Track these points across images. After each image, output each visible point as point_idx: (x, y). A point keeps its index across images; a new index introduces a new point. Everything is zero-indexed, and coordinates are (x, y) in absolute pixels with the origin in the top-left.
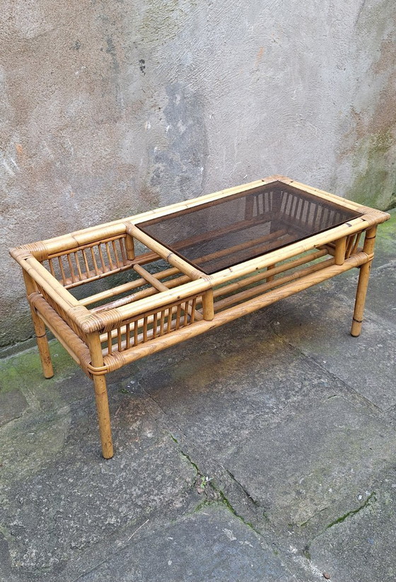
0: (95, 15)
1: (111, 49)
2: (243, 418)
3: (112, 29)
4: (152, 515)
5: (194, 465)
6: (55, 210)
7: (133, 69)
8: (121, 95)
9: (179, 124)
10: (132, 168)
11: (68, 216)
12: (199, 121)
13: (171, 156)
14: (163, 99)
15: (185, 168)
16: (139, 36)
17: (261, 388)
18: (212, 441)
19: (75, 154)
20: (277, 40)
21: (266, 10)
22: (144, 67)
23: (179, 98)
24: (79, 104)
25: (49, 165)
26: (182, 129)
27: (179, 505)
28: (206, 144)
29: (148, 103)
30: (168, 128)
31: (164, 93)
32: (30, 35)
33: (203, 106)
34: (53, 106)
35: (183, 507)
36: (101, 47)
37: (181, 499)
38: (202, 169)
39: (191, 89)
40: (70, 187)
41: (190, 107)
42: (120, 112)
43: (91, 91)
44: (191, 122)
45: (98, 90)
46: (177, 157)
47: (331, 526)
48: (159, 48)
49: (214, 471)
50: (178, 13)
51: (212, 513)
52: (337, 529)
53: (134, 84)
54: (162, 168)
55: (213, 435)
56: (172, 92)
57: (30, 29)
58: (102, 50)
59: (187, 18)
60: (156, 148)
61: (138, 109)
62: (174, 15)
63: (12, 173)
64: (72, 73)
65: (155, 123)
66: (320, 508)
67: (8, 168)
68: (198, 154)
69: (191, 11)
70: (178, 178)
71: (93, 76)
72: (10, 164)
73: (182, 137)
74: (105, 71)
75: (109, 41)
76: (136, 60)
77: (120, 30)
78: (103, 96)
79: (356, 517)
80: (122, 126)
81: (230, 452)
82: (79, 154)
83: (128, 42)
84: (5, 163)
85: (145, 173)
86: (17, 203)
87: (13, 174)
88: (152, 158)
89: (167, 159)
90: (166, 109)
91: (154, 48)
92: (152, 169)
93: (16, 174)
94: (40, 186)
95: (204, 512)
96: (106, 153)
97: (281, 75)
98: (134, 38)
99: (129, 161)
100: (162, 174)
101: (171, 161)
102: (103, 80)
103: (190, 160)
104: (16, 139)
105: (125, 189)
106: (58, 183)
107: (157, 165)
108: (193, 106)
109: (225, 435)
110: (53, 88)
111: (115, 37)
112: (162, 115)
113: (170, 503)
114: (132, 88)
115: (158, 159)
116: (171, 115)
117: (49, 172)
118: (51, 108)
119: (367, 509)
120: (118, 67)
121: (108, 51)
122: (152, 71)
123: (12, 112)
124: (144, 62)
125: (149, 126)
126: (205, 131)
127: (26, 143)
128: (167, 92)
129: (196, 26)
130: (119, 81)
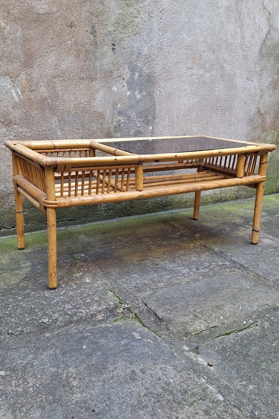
0: (85, 9)
1: (94, 32)
2: (161, 276)
3: (95, 20)
5: (118, 297)
6: (44, 132)
7: (107, 49)
8: (98, 64)
9: (136, 93)
10: (101, 115)
12: (150, 94)
13: (129, 113)
14: (127, 73)
15: (139, 124)
16: (113, 28)
17: (178, 264)
19: (62, 96)
20: (205, 51)
21: (198, 31)
22: (115, 49)
23: (137, 75)
24: (69, 63)
25: (44, 100)
26: (139, 96)
27: (101, 318)
28: (155, 109)
29: (116, 74)
30: (129, 93)
31: (127, 69)
32: (41, 12)
33: (154, 84)
34: (51, 60)
36: (87, 29)
37: (103, 315)
38: (151, 128)
39: (146, 71)
40: (56, 118)
41: (145, 83)
42: (96, 75)
43: (78, 56)
44: (144, 93)
45: (82, 57)
46: (133, 115)
47: (219, 337)
48: (126, 39)
49: (132, 302)
50: (140, 19)
52: (223, 339)
53: (107, 59)
54: (123, 121)
55: (137, 283)
56: (133, 70)
57: (42, 8)
58: (87, 31)
59: (146, 24)
60: (119, 105)
61: (108, 76)
62: (137, 20)
63: (17, 99)
64: (66, 41)
65: (119, 88)
66: (212, 325)
67: (14, 95)
68: (148, 117)
69: (148, 20)
70: (133, 130)
71: (80, 47)
72: (17, 93)
73: (138, 102)
74: (88, 45)
75: (93, 27)
76: (110, 43)
77: (101, 22)
78: (85, 62)
80: (96, 84)
81: (147, 294)
83: (105, 31)
84: (13, 91)
85: (110, 121)
86: (18, 121)
88: (116, 112)
89: (127, 115)
90: (128, 80)
91: (122, 38)
92: (116, 120)
93: (20, 101)
94: (35, 113)
95: (119, 323)
96: (84, 100)
97: (208, 75)
98: (109, 29)
99: (99, 110)
100: (122, 125)
101: (129, 117)
102: (86, 51)
103: (142, 120)
104: (23, 76)
105: (95, 129)
106: (48, 114)
107: (119, 118)
108: (147, 82)
109: (146, 284)
110: (52, 49)
111: (97, 25)
112: (124, 83)
113: (94, 316)
114: (105, 61)
115: (120, 113)
116: (131, 85)
117: (42, 104)
120: (97, 44)
121: (92, 33)
122: (120, 53)
123: (23, 58)
124: (114, 45)
125: (116, 89)
126: (154, 102)
127: (29, 80)
128: (129, 69)
129: (151, 30)
130: (97, 54)
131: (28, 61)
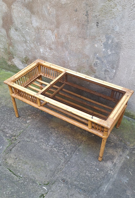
0: (84, 2)
2: (41, 139)
3: (88, 8)
4: (3, 132)
5: (20, 134)
6: (63, 56)
7: (94, 24)
8: (88, 31)
9: (109, 51)
10: (87, 57)
11: (66, 60)
12: (117, 54)
13: (103, 60)
14: (104, 39)
15: (108, 67)
16: (98, 14)
17: (56, 140)
18: (30, 135)
19: (71, 43)
22: (98, 25)
23: (110, 41)
24: (74, 28)
25: (63, 43)
26: (110, 53)
27: (7, 135)
28: (118, 62)
29: (98, 38)
30: (103, 50)
31: (104, 37)
32: (63, 3)
33: (120, 49)
34: (66, 26)
35: (7, 136)
37: (9, 135)
38: (115, 71)
39: (116, 40)
40: (68, 52)
41: (114, 46)
42: (87, 37)
43: (78, 26)
44: (113, 52)
45: (81, 27)
46: (105, 61)
47: (8, 169)
48: (105, 20)
50: (116, 9)
51: (7, 142)
52: (7, 170)
53: (94, 30)
54: (99, 62)
55: (32, 134)
56: (108, 38)
58: (84, 14)
59: (120, 13)
60: (97, 54)
61: (93, 38)
62: (114, 10)
64: (73, 18)
65: (99, 46)
66: (13, 165)
68: (114, 65)
69: (122, 10)
70: (104, 69)
71: (80, 22)
73: (109, 55)
74: (84, 21)
75: (87, 12)
76: (96, 22)
77: (92, 9)
78: (82, 29)
79: (12, 174)
80: (87, 41)
81: (27, 140)
82: (72, 44)
83: (94, 15)
84: (52, 37)
85: (92, 60)
86: (54, 49)
87: (54, 41)
88: (96, 57)
89: (101, 60)
90: (104, 43)
91: (103, 20)
92: (95, 61)
94: (60, 47)
95: (6, 141)
96: (80, 47)
98: (96, 14)
99: (87, 54)
100: (98, 64)
101: (103, 62)
102: (83, 24)
103: (110, 65)
104: (55, 31)
105: (84, 62)
106: (65, 49)
107: (97, 60)
108: (116, 46)
109: (33, 137)
110: (67, 21)
111: (89, 11)
112: (102, 44)
113: (7, 133)
114: (92, 30)
115: (98, 58)
116: (106, 45)
118: (66, 27)
119: (16, 177)
120: (89, 22)
121: (86, 15)
122: (101, 28)
123: (56, 23)
124: (98, 23)
125: (97, 46)
126: (119, 58)
127: (58, 34)
128: (106, 37)
129: (123, 17)
130: (88, 27)
131: (58, 25)
